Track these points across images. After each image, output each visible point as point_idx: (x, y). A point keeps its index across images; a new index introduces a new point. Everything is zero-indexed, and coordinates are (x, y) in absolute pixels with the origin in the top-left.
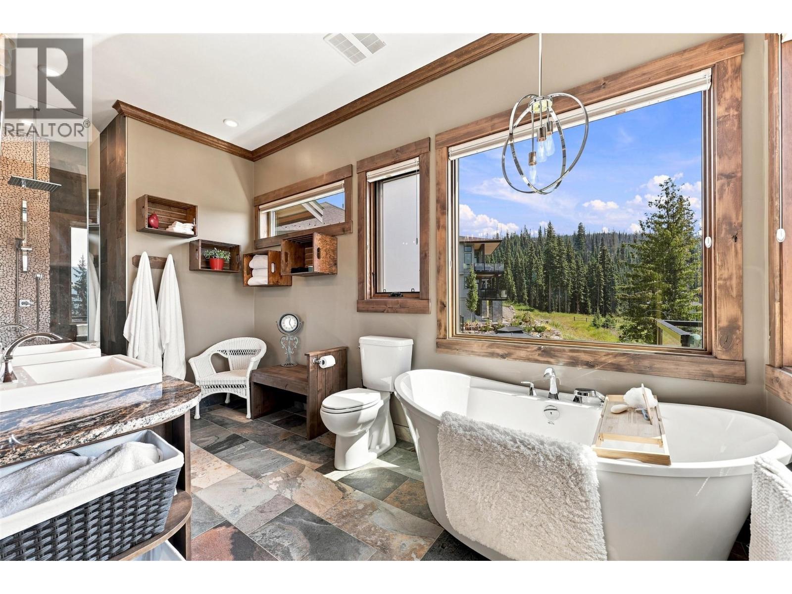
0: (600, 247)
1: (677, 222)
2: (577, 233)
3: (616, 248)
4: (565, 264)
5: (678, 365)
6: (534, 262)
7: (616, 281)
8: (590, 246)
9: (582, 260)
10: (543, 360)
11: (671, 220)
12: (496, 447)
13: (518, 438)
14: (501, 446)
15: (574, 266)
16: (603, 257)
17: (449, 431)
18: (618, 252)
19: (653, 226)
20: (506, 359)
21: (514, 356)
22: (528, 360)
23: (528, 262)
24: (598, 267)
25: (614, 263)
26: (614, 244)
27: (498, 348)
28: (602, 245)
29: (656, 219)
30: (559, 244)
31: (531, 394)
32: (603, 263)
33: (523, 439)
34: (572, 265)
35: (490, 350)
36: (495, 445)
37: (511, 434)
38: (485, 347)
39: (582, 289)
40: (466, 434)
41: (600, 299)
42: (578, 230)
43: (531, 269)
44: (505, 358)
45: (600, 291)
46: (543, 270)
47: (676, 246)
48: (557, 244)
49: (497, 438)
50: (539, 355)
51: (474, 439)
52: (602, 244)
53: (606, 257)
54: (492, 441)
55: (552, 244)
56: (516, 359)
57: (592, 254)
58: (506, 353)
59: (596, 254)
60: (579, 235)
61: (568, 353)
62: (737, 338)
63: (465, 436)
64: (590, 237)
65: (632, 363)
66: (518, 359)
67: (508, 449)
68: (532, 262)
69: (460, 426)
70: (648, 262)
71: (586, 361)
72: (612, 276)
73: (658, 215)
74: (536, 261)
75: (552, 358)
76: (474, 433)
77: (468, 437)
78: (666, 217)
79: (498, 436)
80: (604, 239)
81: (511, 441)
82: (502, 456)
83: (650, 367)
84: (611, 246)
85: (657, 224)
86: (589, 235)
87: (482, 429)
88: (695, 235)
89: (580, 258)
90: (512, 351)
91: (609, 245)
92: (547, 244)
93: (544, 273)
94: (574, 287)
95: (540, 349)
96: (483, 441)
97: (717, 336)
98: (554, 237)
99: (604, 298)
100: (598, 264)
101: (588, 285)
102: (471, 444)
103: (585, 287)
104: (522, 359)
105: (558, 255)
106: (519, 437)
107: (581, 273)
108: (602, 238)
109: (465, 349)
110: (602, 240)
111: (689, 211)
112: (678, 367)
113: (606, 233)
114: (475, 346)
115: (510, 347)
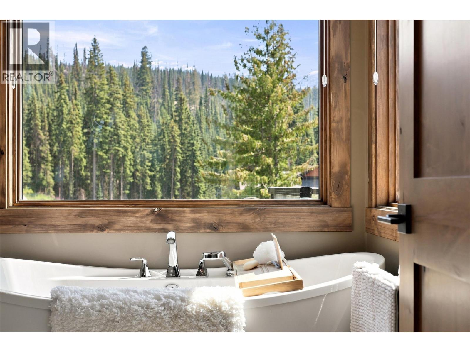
0: (175, 93)
1: (278, 63)
2: (139, 65)
3: (198, 97)
4: (121, 117)
5: (299, 218)
6: (65, 111)
7: (198, 153)
8: (160, 92)
9: (148, 115)
10: (157, 227)
11: (272, 60)
12: (137, 310)
13: (161, 294)
14: (142, 308)
15: (134, 122)
16: (179, 110)
17: (69, 306)
18: (201, 103)
19: (249, 65)
20: (106, 231)
21: (118, 226)
22: (137, 229)
23: (53, 110)
24: (173, 128)
25: (195, 122)
26: (194, 90)
27: (93, 216)
28: (178, 89)
29: (254, 55)
30: (110, 80)
31: (143, 275)
32: (179, 122)
33: (168, 294)
34: (132, 122)
35: (81, 221)
36: (136, 307)
37: (152, 292)
38: (72, 217)
39: (147, 166)
40: (94, 305)
41: (175, 184)
42: (140, 58)
43: (60, 125)
44: (103, 230)
45: (175, 170)
46: (83, 128)
47: (276, 100)
48: (108, 80)
49: (135, 299)
50: (152, 221)
51: (107, 309)
52: (178, 87)
53: (184, 111)
54: (131, 304)
55: (97, 80)
56: (119, 230)
57: (163, 105)
58: (106, 222)
59: (168, 105)
60: (143, 67)
61: (189, 215)
62: (346, 184)
63: (92, 307)
64: (160, 73)
65: (258, 220)
66: (123, 230)
67: (152, 309)
68: (62, 111)
69: (84, 297)
70: (244, 122)
71: (209, 223)
72: (193, 145)
73: (255, 49)
74: (69, 111)
75: (168, 223)
76: (105, 302)
77: (98, 308)
78: (265, 54)
79: (137, 296)
80: (181, 81)
81: (153, 299)
82: (144, 319)
83: (275, 222)
84: (190, 93)
85: (255, 63)
86: (157, 70)
87: (116, 294)
88: (297, 87)
89: (144, 110)
90: (115, 218)
91: (187, 91)
92: (89, 79)
93: (85, 134)
94: (135, 161)
95: (153, 212)
96: (117, 307)
97: (331, 182)
98: (100, 66)
99: (181, 181)
100: (173, 123)
101: (157, 159)
102: (103, 315)
103: (152, 161)
104: (127, 230)
105: (109, 102)
106: (163, 293)
107: (147, 136)
108: (178, 79)
109: (39, 223)
110: (178, 81)
111: (291, 49)
112: (299, 220)
113: (183, 70)
114: (57, 215)
115: (112, 214)
